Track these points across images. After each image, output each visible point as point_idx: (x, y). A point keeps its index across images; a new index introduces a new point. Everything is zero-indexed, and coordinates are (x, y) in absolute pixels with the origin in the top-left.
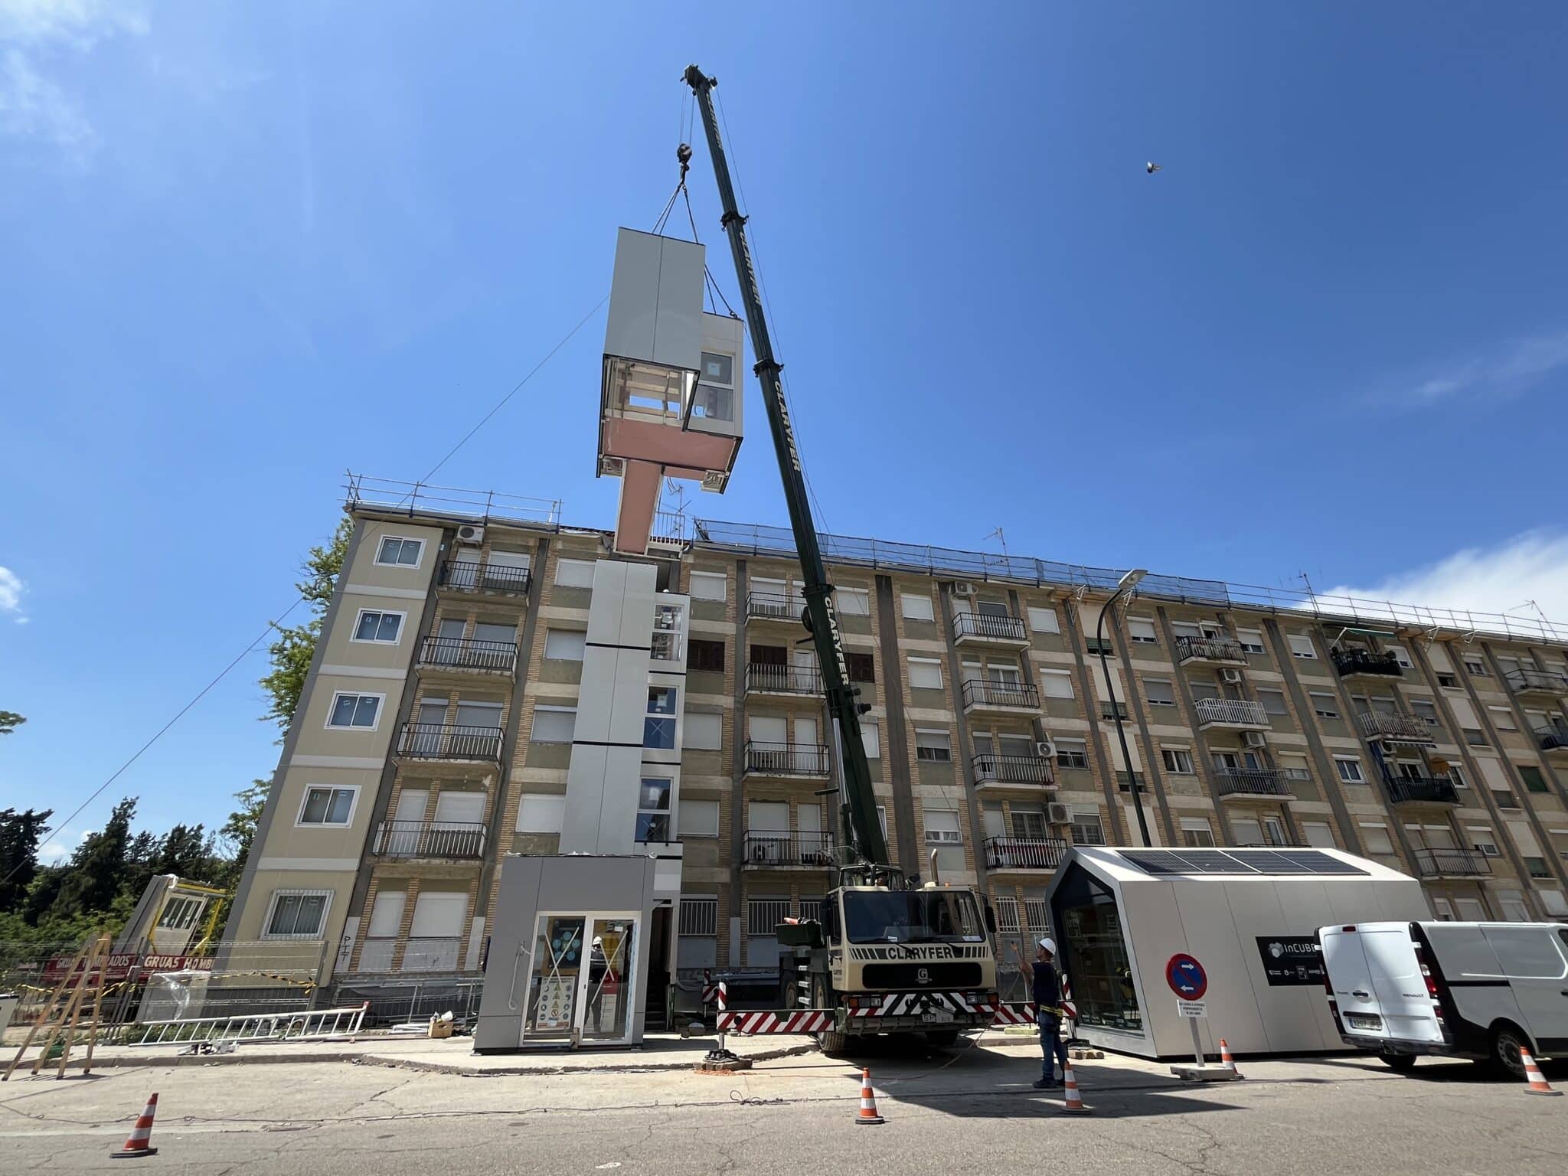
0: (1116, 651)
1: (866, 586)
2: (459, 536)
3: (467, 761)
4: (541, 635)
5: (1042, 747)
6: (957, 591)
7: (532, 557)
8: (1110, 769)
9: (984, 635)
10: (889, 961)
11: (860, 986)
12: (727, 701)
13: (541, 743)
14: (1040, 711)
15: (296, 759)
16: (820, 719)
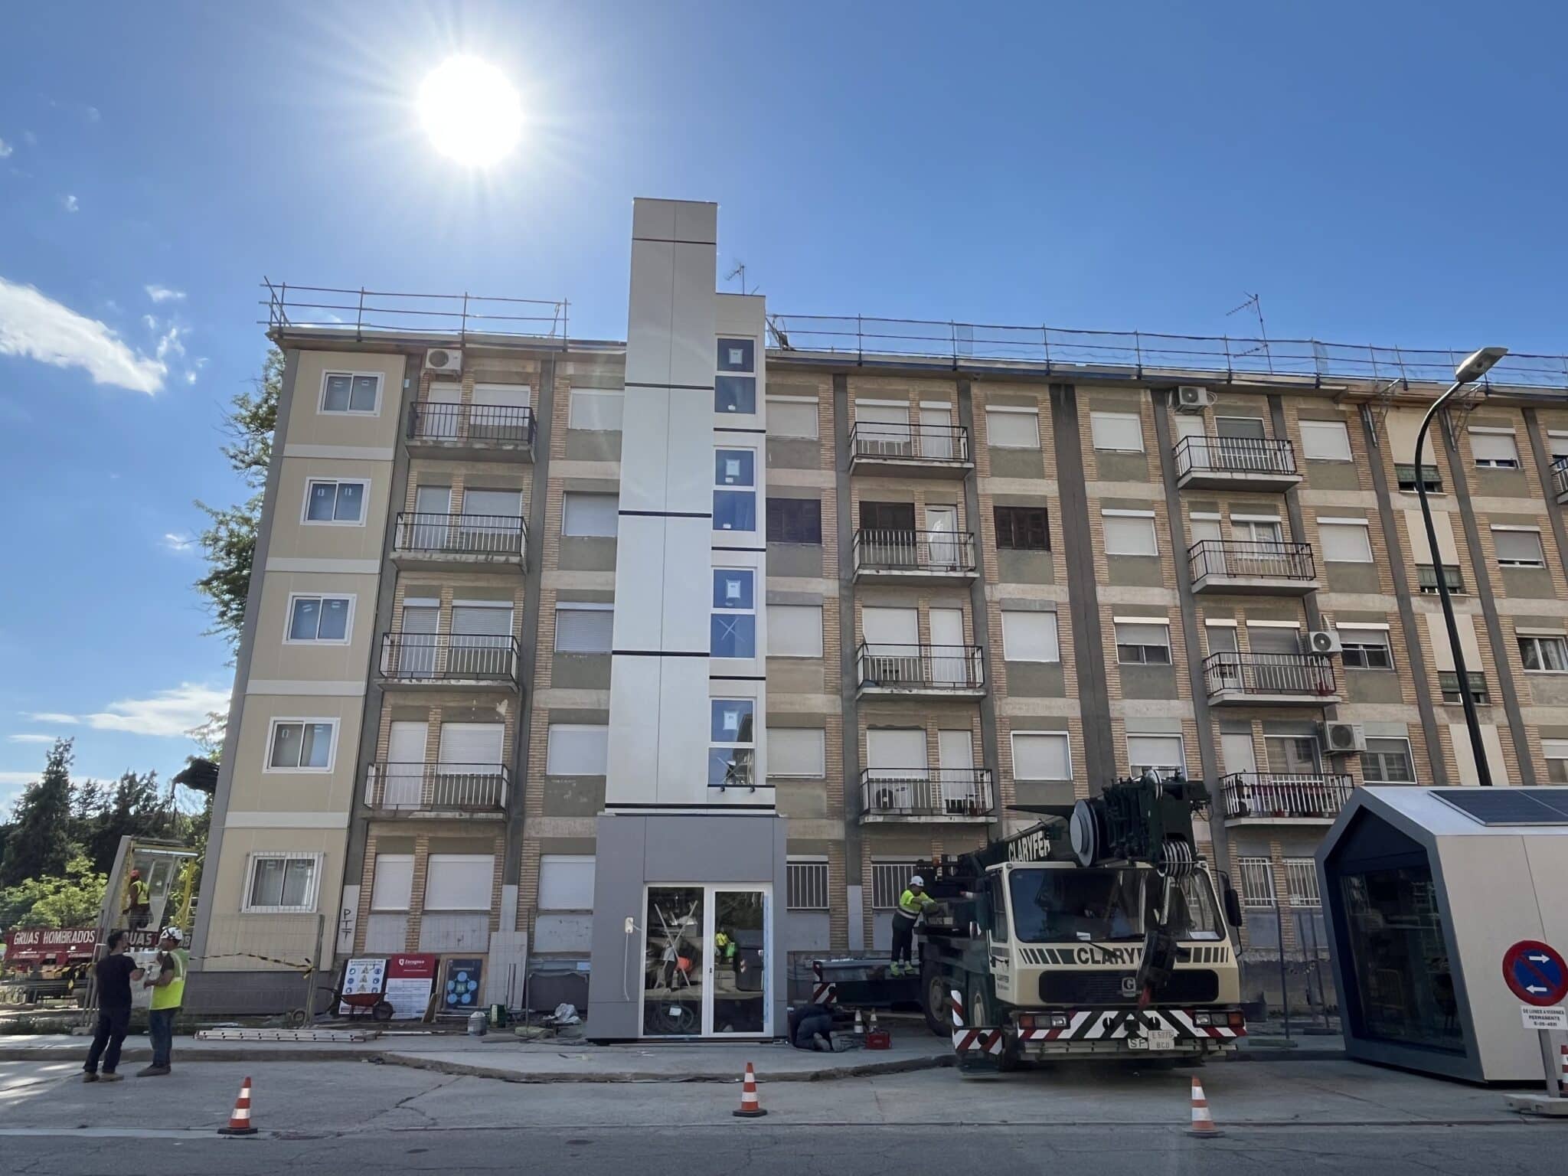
0: (1447, 482)
1: (1033, 402)
2: (428, 365)
3: (473, 683)
4: (554, 502)
5: (1317, 638)
6: (1182, 402)
7: (533, 389)
8: (1428, 668)
9: (1226, 469)
10: (1079, 966)
11: (1035, 1000)
12: (827, 587)
13: (570, 654)
14: (1314, 584)
15: (254, 686)
16: (968, 608)
